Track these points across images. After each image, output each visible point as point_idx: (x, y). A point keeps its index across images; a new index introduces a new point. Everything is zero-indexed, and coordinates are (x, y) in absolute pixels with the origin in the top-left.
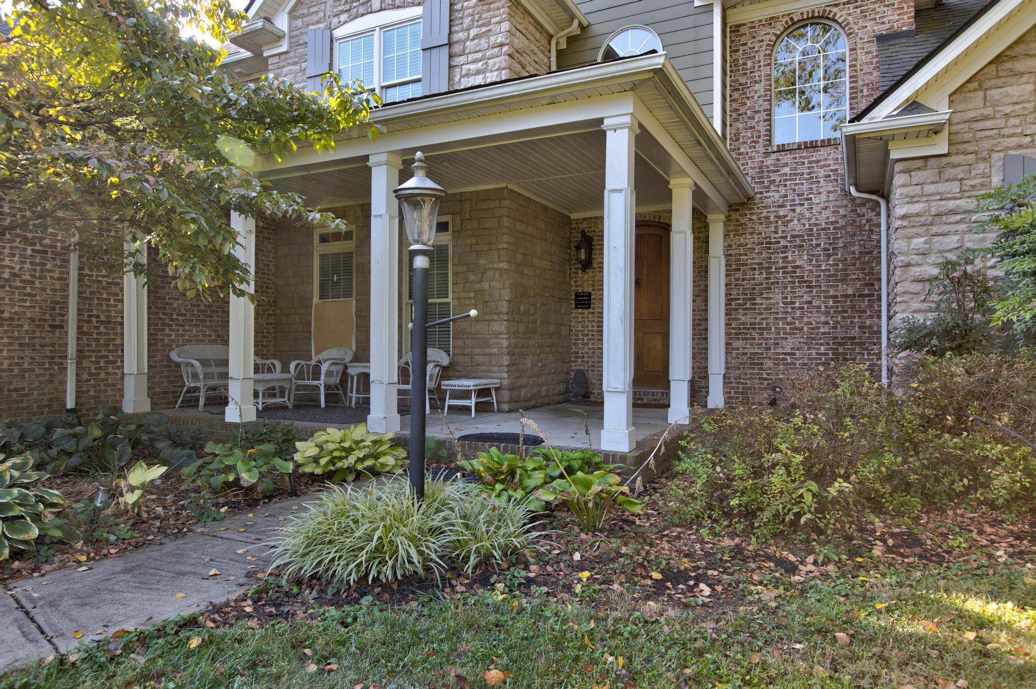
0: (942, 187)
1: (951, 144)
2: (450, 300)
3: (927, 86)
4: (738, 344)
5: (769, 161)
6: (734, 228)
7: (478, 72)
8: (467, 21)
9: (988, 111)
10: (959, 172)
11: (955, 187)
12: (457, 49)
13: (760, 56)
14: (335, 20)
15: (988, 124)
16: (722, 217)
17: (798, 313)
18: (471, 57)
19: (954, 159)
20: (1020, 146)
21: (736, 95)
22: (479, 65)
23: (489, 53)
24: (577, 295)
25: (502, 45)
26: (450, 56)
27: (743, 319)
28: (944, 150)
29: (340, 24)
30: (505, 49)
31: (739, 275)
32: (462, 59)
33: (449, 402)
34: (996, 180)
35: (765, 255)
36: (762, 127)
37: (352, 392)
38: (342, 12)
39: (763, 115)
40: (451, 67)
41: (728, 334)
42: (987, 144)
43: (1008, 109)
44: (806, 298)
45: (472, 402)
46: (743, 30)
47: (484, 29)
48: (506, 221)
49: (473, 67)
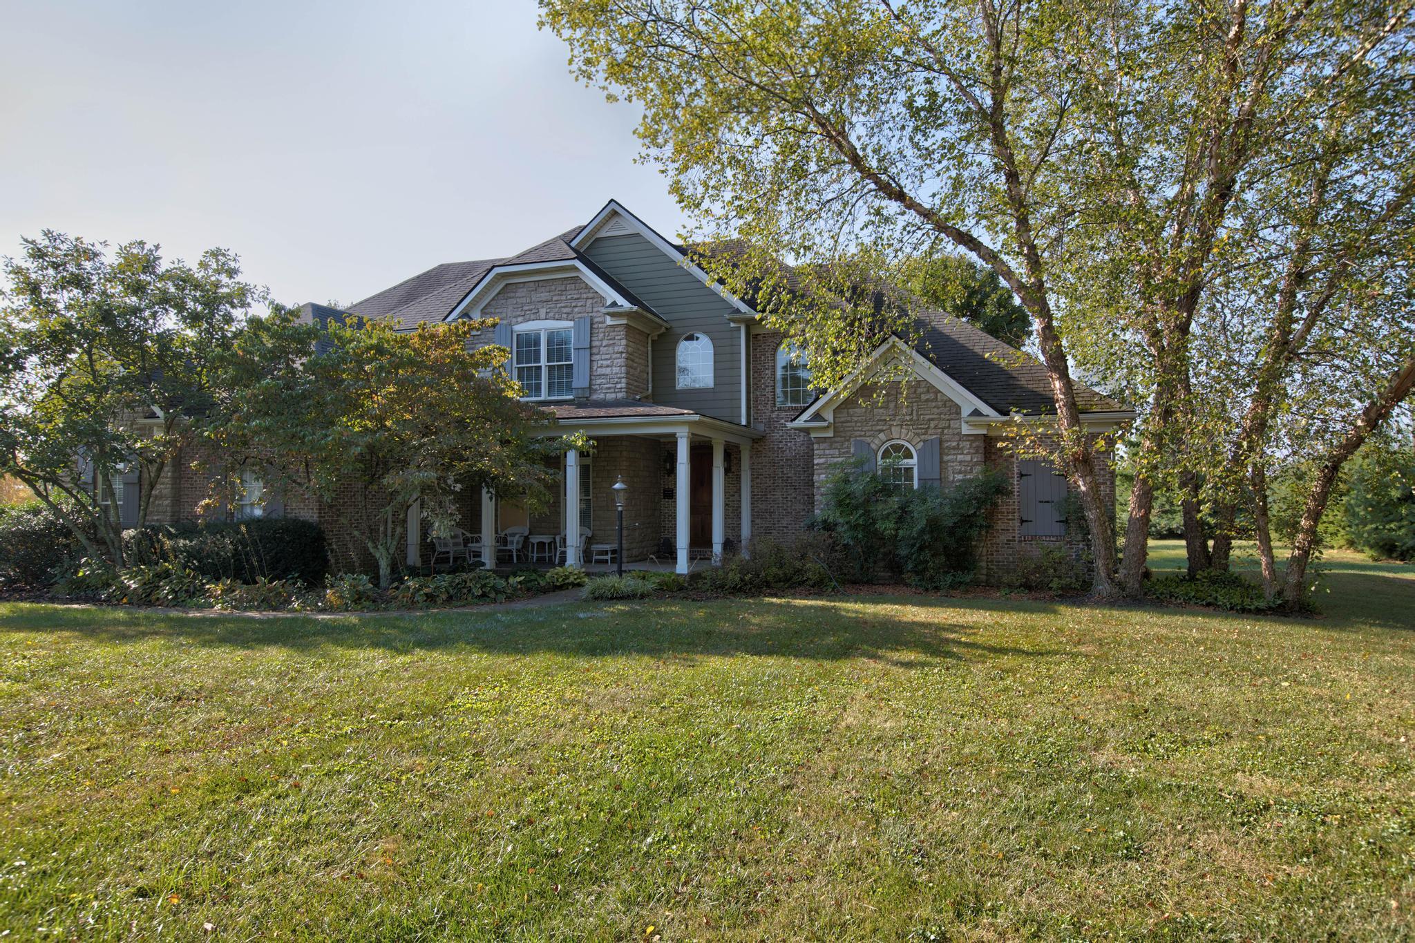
0: (832, 452)
1: (835, 432)
2: (591, 497)
3: (823, 406)
4: (758, 521)
5: (774, 416)
6: (755, 453)
7: (608, 366)
8: (601, 335)
9: (849, 419)
10: (838, 445)
11: (836, 452)
12: (595, 351)
13: (768, 355)
14: (514, 320)
15: (849, 424)
16: (748, 447)
17: (790, 504)
18: (603, 357)
19: (836, 439)
20: (861, 436)
21: (756, 375)
22: (609, 362)
23: (614, 356)
24: (665, 490)
25: (622, 353)
26: (591, 354)
27: (761, 506)
28: (831, 435)
29: (517, 323)
30: (624, 355)
31: (758, 481)
32: (598, 357)
33: (595, 558)
34: (852, 450)
35: (772, 470)
36: (770, 396)
37: (533, 552)
38: (519, 316)
39: (770, 389)
40: (591, 361)
41: (753, 515)
42: (848, 434)
43: (856, 419)
44: (793, 495)
45: (608, 557)
46: (760, 338)
47: (611, 342)
48: (625, 454)
49: (605, 363)
